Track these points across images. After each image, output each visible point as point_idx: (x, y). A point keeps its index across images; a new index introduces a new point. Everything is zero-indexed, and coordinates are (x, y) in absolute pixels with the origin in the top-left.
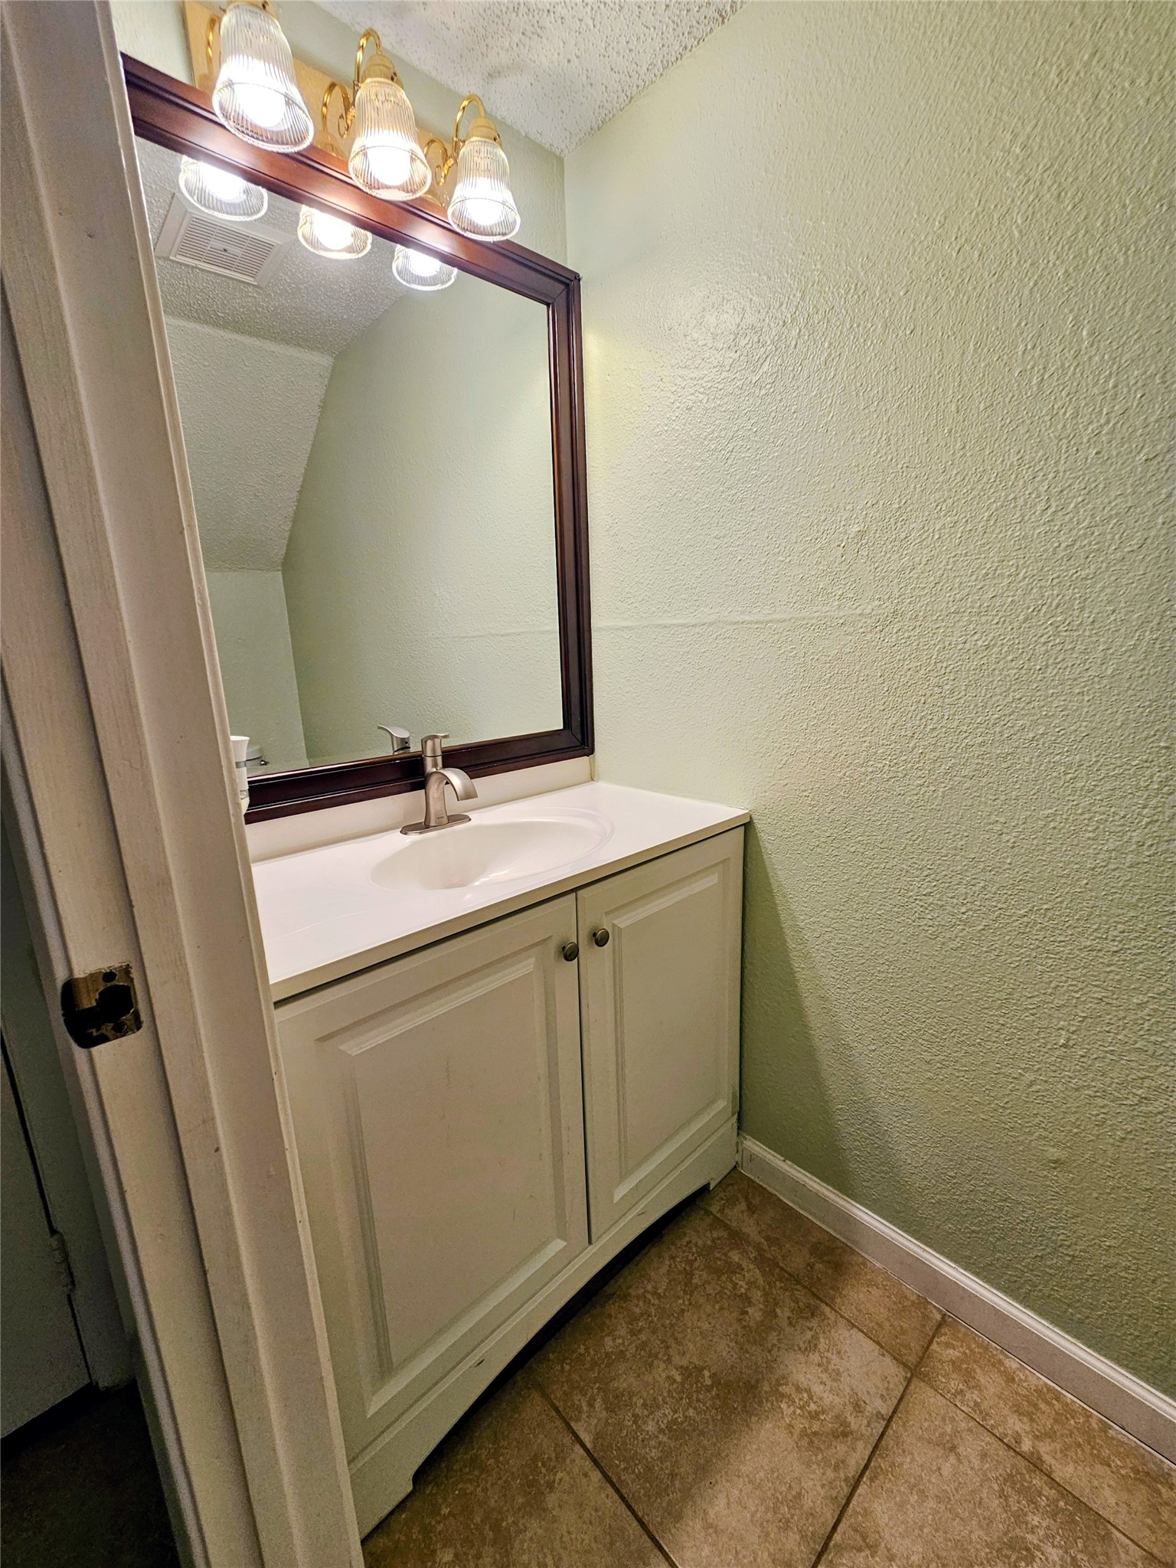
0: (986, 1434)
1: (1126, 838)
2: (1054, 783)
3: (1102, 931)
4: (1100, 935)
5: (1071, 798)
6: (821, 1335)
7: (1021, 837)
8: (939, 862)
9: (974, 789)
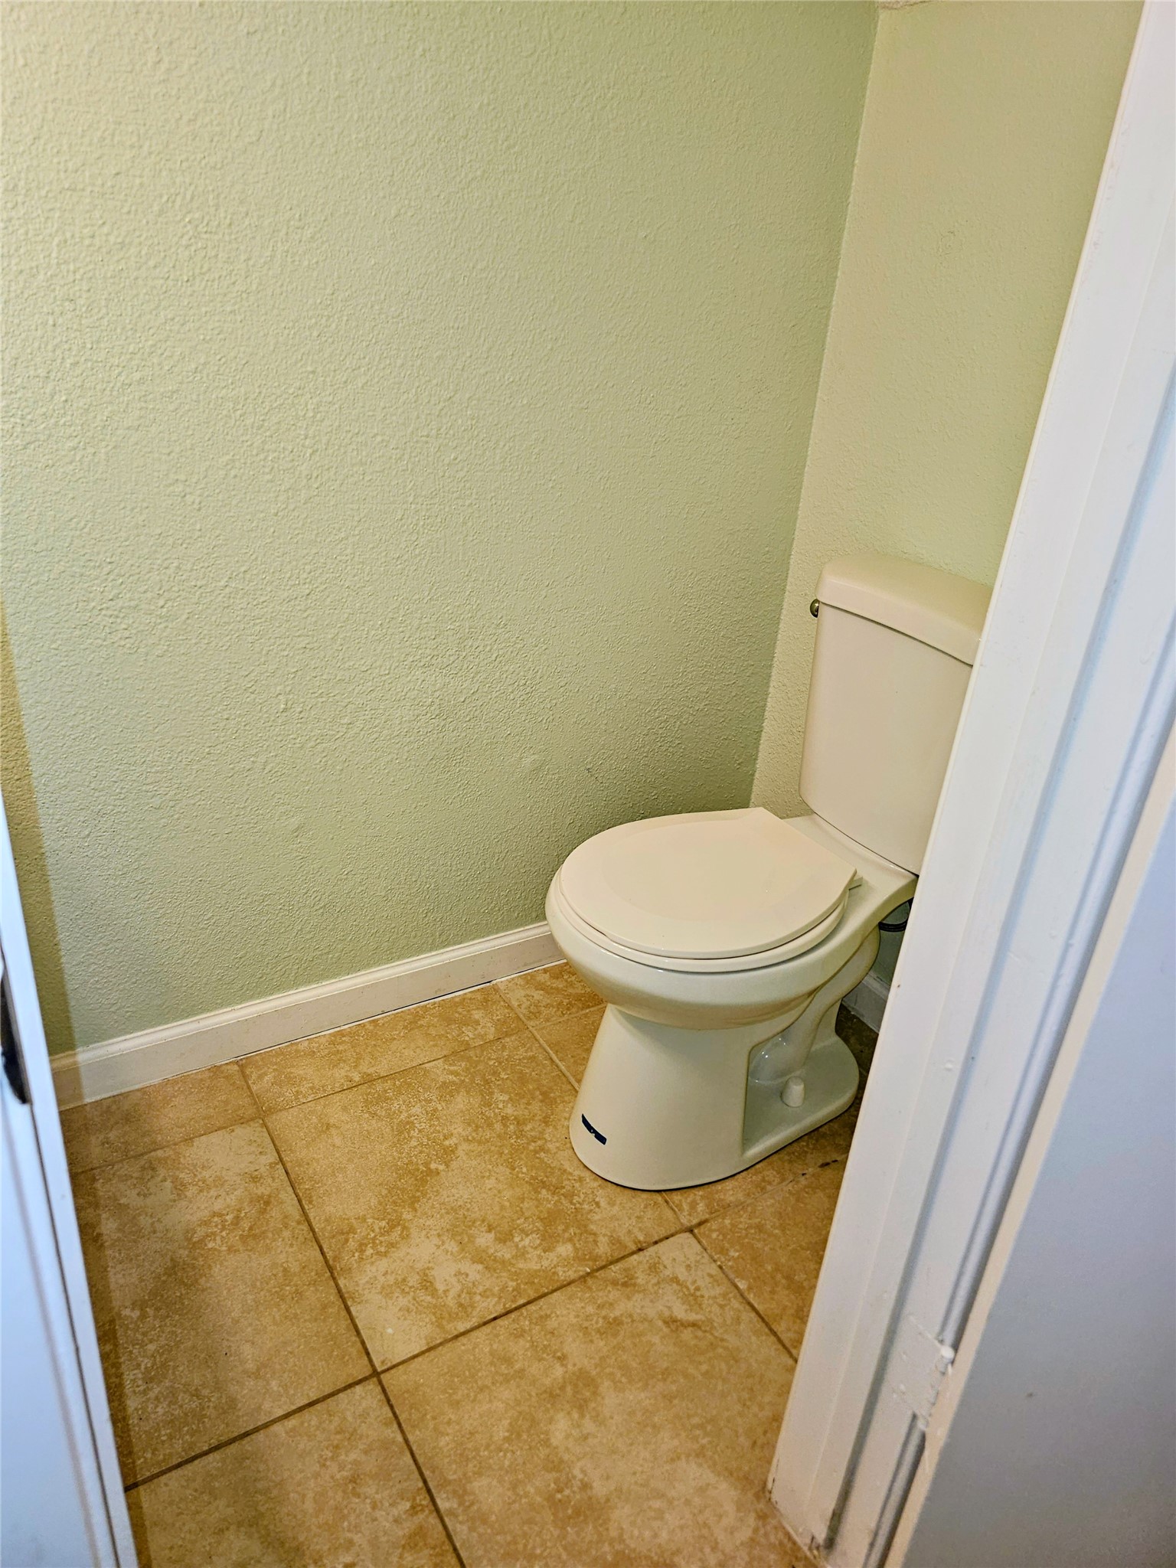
0: (334, 1096)
1: (297, 473)
2: (226, 423)
3: (294, 578)
4: (293, 583)
5: (244, 438)
6: (177, 1173)
7: (207, 493)
8: (120, 550)
9: (145, 442)
